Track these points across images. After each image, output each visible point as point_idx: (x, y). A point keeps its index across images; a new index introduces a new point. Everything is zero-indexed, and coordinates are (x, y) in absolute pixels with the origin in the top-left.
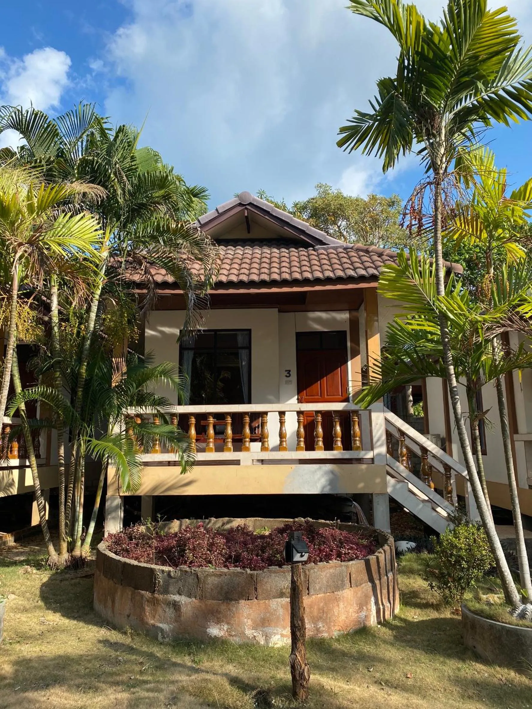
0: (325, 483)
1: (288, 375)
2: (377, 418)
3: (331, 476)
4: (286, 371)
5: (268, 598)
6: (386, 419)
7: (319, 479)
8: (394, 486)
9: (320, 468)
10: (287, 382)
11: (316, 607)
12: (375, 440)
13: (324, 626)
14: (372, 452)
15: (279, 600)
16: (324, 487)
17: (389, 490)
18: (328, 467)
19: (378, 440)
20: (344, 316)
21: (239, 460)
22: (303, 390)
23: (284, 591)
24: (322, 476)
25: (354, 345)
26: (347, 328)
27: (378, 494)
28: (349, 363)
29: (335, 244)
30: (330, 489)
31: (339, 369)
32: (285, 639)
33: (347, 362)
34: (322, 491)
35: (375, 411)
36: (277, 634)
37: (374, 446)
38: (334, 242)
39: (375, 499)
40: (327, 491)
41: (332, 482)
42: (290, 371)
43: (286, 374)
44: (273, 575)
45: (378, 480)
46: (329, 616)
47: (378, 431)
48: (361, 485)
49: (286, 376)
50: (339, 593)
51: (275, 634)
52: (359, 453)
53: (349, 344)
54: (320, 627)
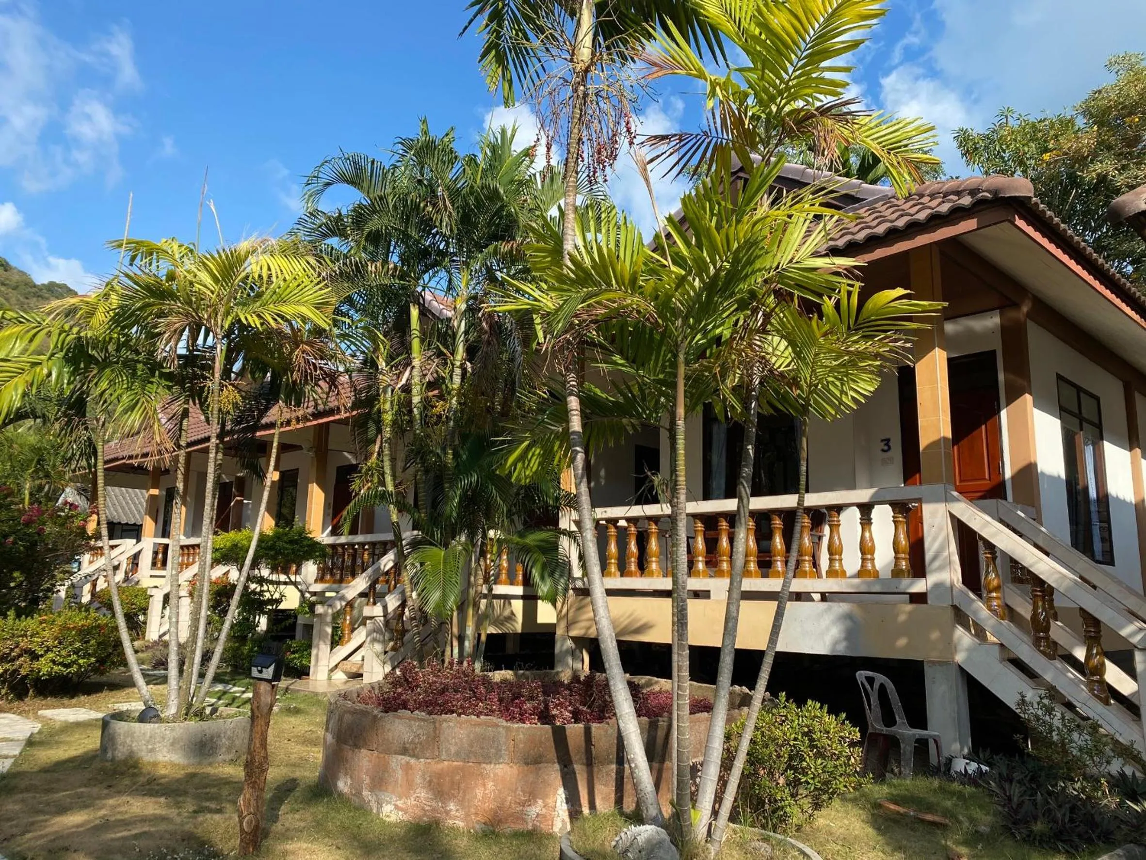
0: (837, 636)
1: (886, 448)
2: (933, 514)
3: (849, 623)
4: (882, 441)
5: (388, 751)
6: (952, 516)
7: (828, 629)
8: (969, 650)
9: (830, 609)
10: (884, 462)
11: (447, 779)
12: (928, 556)
13: (457, 810)
14: (924, 580)
15: (400, 757)
16: (835, 643)
17: (960, 658)
18: (842, 608)
19: (935, 558)
20: (992, 322)
21: (709, 591)
22: (914, 474)
23: (408, 746)
24: (834, 623)
25: (1011, 377)
26: (997, 345)
27: (933, 663)
28: (1004, 414)
29: (875, 195)
30: (847, 648)
31: (983, 427)
32: (400, 813)
33: (999, 411)
34: (833, 650)
35: (929, 501)
36: (390, 803)
37: (927, 570)
38: (873, 193)
39: (928, 671)
40: (841, 650)
41: (850, 635)
42: (888, 440)
43: (882, 446)
44: (397, 721)
45: (935, 635)
46: (467, 797)
47: (934, 539)
48: (902, 642)
49: (883, 451)
50: (488, 767)
51: (389, 803)
52: (900, 583)
53: (1001, 377)
54: (451, 810)
